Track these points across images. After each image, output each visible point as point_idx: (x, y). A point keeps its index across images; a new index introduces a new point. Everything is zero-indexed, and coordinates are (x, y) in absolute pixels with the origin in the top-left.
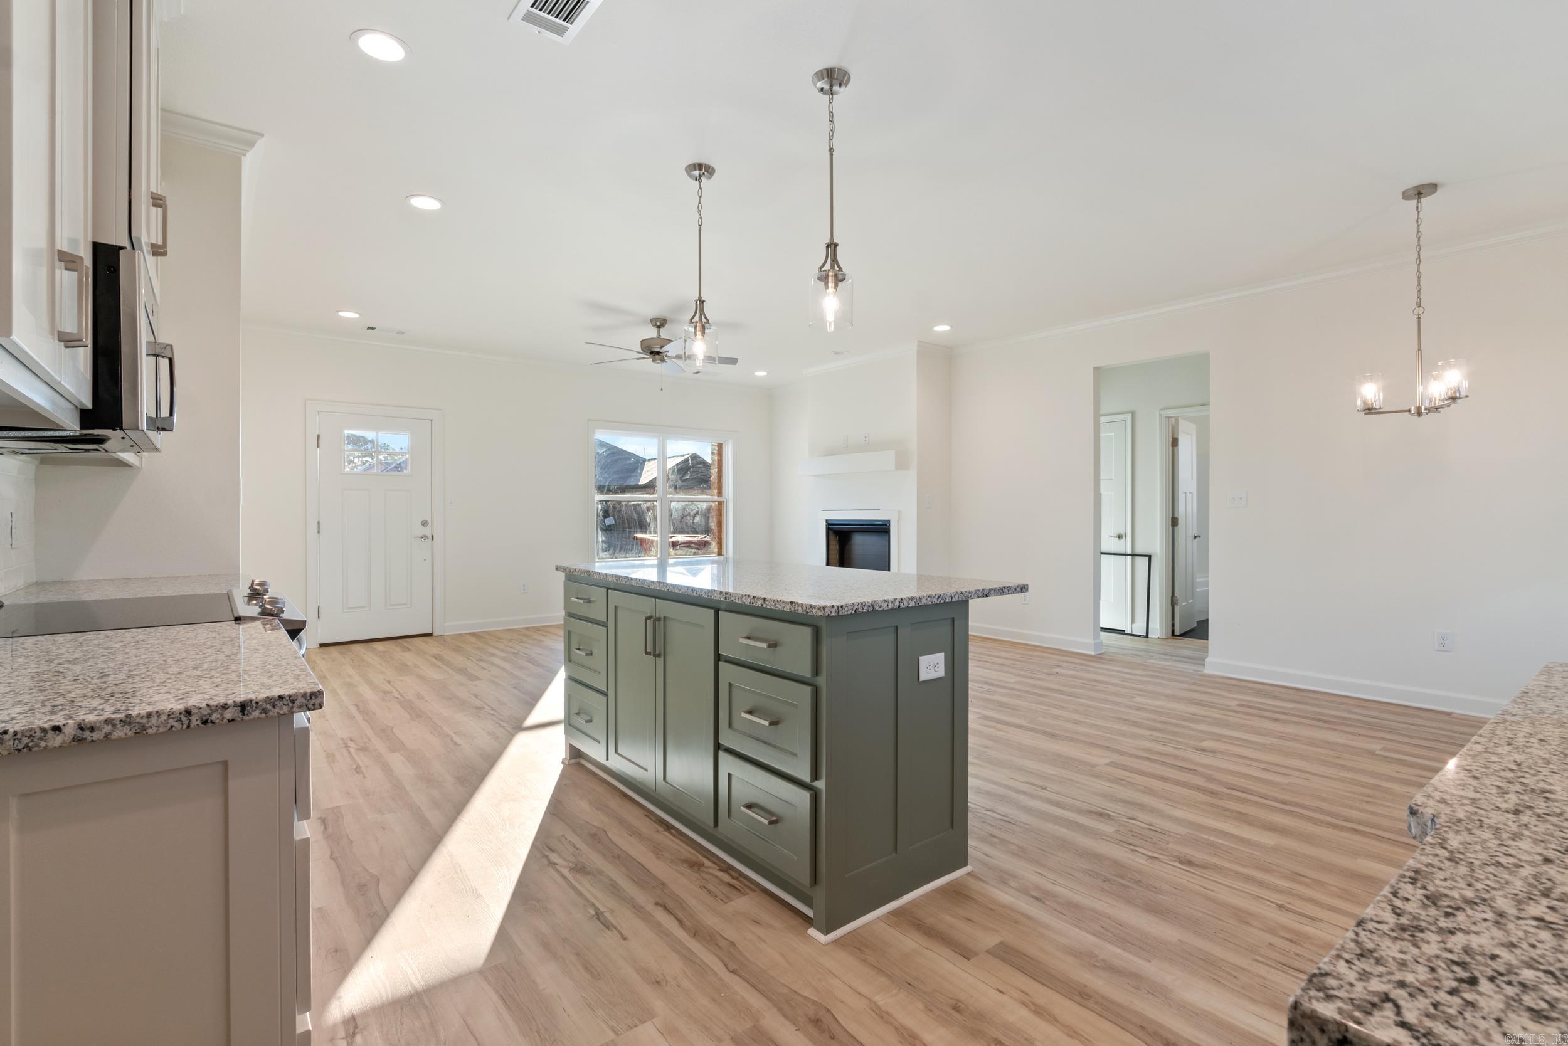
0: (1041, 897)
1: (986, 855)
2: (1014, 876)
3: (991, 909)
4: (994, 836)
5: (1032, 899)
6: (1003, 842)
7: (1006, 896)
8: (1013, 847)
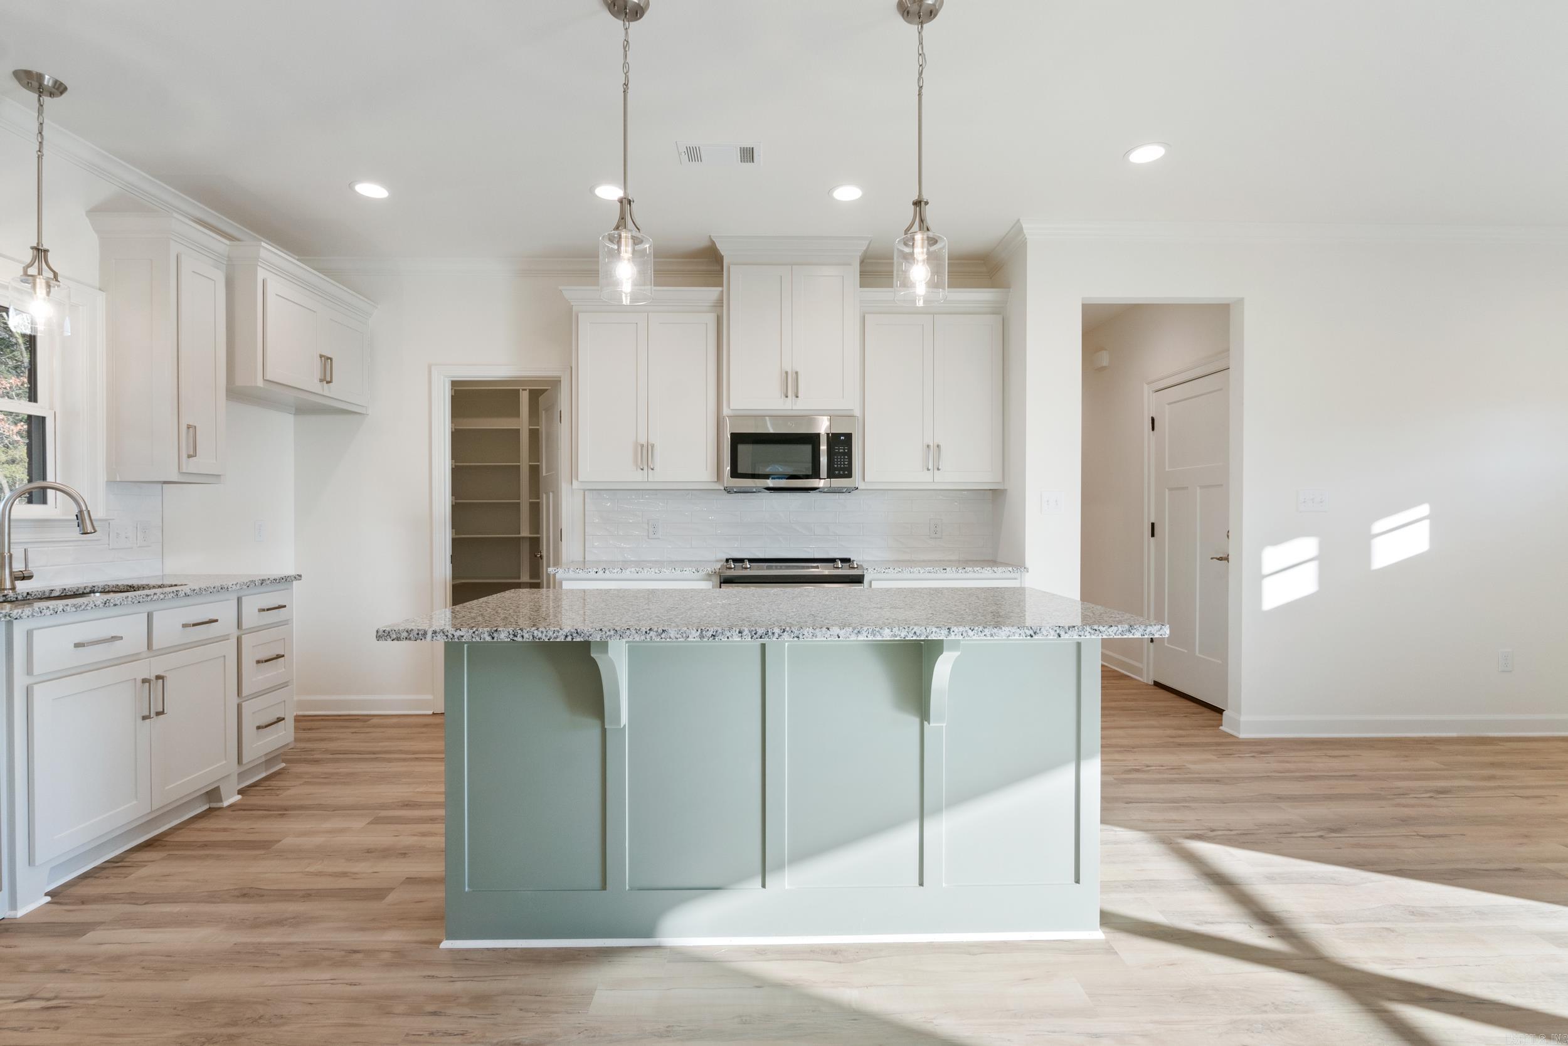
0: (349, 957)
1: (433, 977)
2: (389, 965)
3: (402, 919)
4: (434, 1014)
5: (360, 948)
6: (416, 1011)
7: (391, 939)
8: (401, 1008)
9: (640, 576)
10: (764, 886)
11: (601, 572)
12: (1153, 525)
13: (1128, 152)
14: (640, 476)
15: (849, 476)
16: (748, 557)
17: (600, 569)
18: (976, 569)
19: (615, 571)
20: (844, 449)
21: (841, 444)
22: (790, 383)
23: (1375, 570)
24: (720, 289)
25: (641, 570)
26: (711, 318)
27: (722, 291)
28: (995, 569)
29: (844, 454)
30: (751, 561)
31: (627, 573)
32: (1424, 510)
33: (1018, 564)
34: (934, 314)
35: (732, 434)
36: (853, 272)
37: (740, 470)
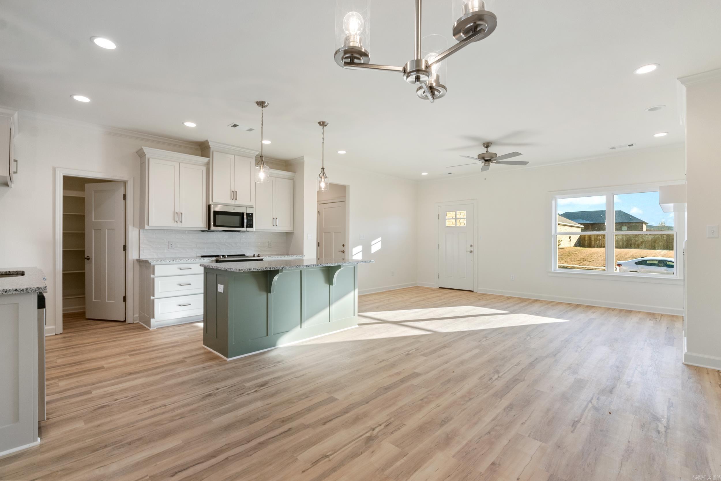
9: (187, 262)
10: (301, 328)
11: (172, 261)
12: (319, 243)
13: (338, 151)
14: (175, 225)
15: (252, 227)
16: (227, 254)
17: (171, 260)
18: (292, 256)
19: (178, 260)
20: (251, 218)
21: (250, 216)
22: (234, 195)
23: (373, 253)
24: (209, 159)
25: (188, 260)
26: (204, 169)
27: (210, 160)
28: (297, 256)
29: (251, 220)
30: (228, 256)
31: (182, 261)
32: (380, 239)
33: (302, 254)
34: (275, 177)
35: (214, 211)
36: (253, 161)
37: (217, 224)
